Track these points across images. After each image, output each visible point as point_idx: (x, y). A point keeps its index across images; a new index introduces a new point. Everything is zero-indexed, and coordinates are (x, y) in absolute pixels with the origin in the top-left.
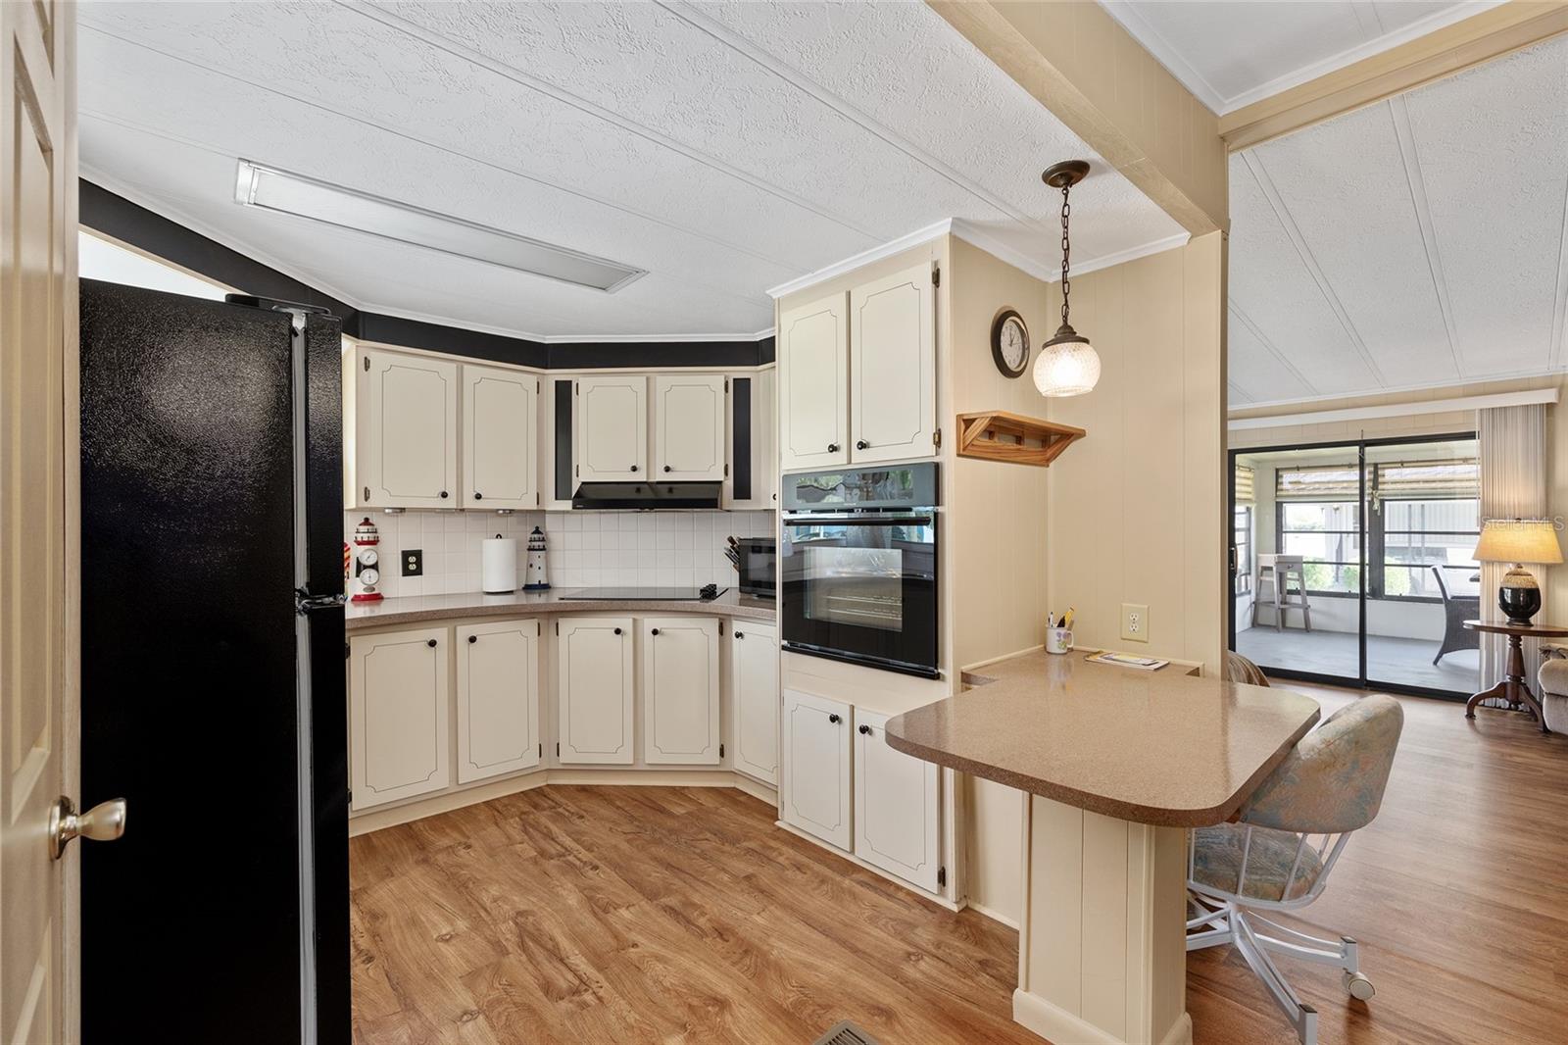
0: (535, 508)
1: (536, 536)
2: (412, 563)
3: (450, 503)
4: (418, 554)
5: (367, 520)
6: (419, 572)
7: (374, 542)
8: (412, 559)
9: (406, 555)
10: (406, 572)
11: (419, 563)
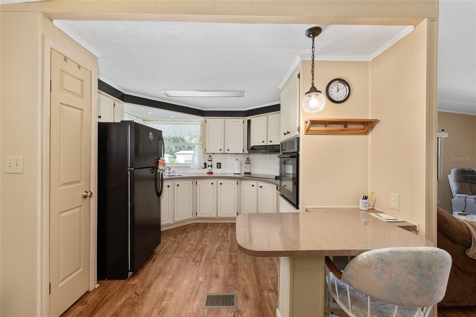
0: (242, 153)
1: (247, 160)
2: (219, 166)
3: (222, 152)
4: (220, 163)
5: (210, 156)
6: (220, 168)
7: (211, 161)
8: (219, 165)
9: (218, 163)
10: (218, 168)
11: (220, 166)
